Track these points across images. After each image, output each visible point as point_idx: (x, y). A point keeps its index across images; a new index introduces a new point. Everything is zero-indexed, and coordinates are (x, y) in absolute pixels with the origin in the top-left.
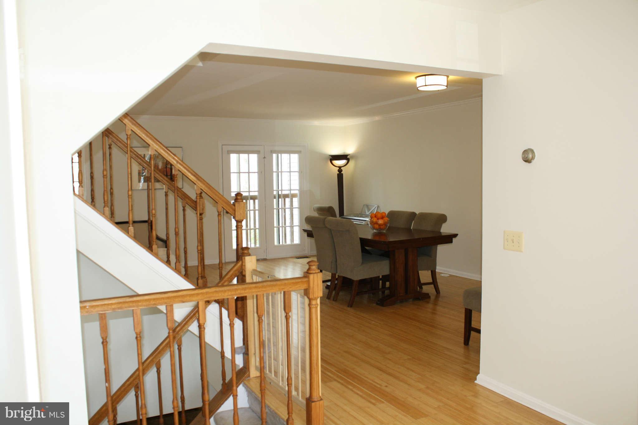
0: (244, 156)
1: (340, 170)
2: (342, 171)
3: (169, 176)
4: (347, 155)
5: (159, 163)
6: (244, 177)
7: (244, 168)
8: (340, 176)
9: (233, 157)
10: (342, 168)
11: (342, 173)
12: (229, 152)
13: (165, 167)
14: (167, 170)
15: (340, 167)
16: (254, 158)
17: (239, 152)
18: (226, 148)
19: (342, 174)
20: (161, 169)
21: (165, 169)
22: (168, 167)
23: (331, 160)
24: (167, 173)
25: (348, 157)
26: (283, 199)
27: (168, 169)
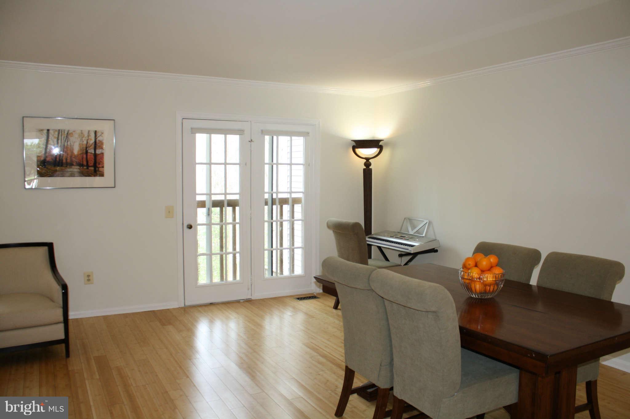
0: (217, 138)
1: (368, 164)
2: (370, 164)
3: (91, 166)
4: (379, 141)
5: (73, 145)
6: (217, 171)
7: (217, 157)
8: (367, 173)
9: (201, 139)
10: (370, 161)
11: (370, 167)
12: (195, 131)
13: (84, 151)
14: (88, 157)
15: (367, 159)
16: (234, 140)
17: (210, 131)
18: (188, 124)
19: (371, 170)
20: (78, 155)
21: (85, 156)
22: (89, 151)
23: (354, 148)
24: (87, 162)
25: (381, 143)
26: (279, 206)
27: (89, 154)
